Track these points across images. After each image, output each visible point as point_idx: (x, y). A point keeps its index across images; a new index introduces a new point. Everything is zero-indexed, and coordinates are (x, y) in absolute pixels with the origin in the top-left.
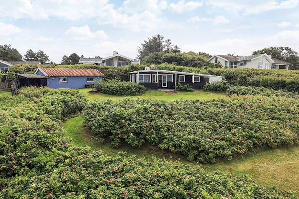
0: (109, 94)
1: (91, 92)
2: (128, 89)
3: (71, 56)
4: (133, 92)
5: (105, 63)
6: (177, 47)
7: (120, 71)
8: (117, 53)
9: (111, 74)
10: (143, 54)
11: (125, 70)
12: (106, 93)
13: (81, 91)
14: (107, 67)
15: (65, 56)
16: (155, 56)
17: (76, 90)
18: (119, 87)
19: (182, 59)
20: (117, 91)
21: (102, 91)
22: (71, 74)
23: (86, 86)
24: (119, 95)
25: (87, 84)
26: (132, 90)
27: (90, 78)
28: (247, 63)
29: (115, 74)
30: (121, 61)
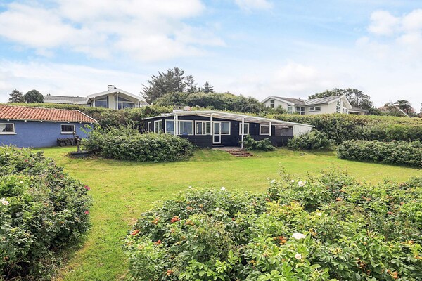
0: (119, 159)
1: (73, 155)
2: (162, 147)
3: (29, 94)
4: (172, 153)
5: (94, 103)
6: (207, 85)
7: (126, 116)
8: (115, 88)
9: (108, 121)
10: (153, 95)
11: (136, 115)
12: (112, 158)
13: (48, 153)
14: (99, 109)
15: (16, 91)
16: (173, 98)
17: (35, 152)
18: (143, 143)
19: (222, 102)
20: (138, 153)
21: (101, 153)
22: (25, 117)
23: (60, 143)
24: (142, 161)
25: (61, 138)
26: (169, 149)
27: (68, 127)
28: (322, 108)
29: (116, 121)
30: (122, 102)
